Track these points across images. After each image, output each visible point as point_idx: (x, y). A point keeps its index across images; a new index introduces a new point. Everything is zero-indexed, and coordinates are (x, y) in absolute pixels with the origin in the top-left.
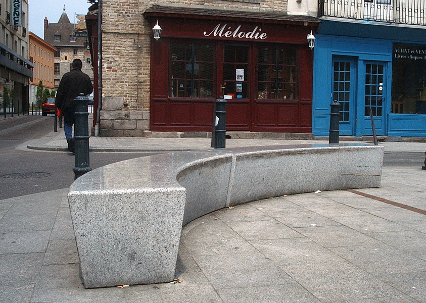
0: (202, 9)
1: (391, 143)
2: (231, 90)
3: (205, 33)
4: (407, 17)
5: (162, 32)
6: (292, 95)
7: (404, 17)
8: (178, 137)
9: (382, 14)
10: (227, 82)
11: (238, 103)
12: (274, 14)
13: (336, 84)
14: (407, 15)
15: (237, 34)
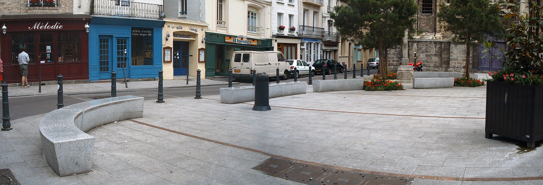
0: (27, 15)
1: (133, 82)
2: (44, 58)
3: (29, 28)
4: (139, 13)
5: (7, 30)
6: (77, 58)
7: (137, 13)
8: (17, 86)
9: (125, 12)
10: (41, 54)
11: (48, 65)
12: (66, 14)
13: (101, 51)
14: (139, 12)
15: (46, 27)
